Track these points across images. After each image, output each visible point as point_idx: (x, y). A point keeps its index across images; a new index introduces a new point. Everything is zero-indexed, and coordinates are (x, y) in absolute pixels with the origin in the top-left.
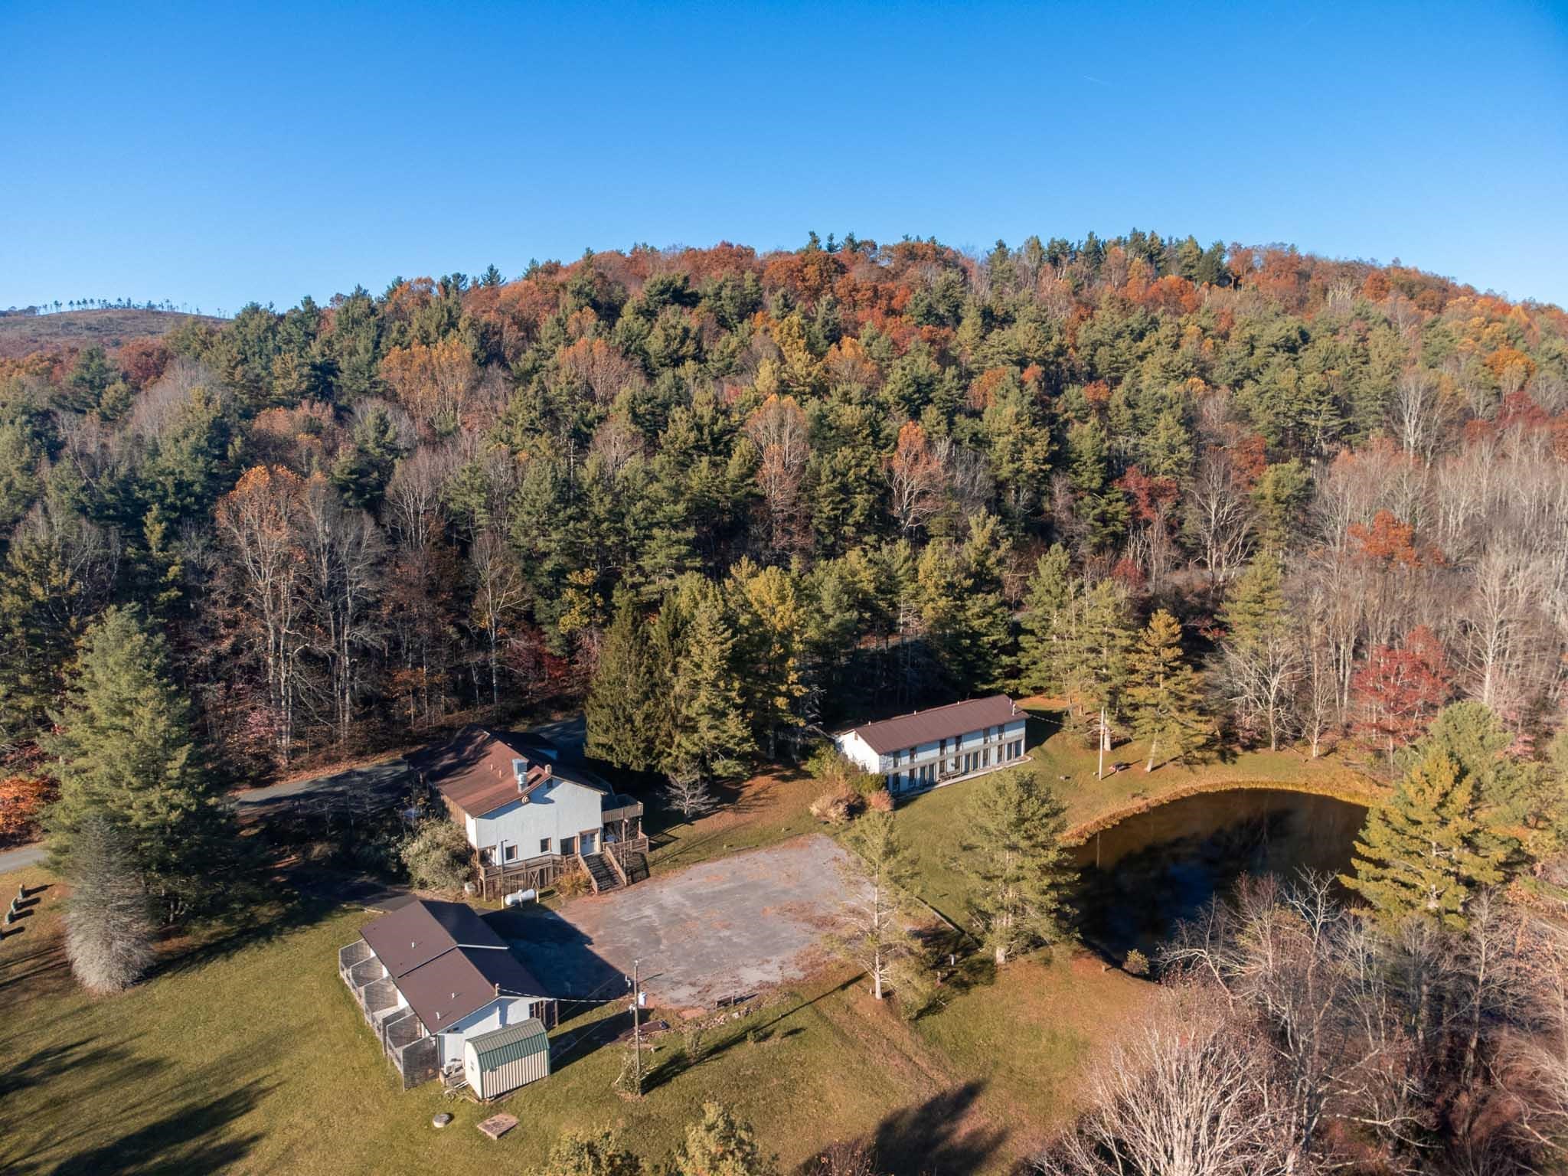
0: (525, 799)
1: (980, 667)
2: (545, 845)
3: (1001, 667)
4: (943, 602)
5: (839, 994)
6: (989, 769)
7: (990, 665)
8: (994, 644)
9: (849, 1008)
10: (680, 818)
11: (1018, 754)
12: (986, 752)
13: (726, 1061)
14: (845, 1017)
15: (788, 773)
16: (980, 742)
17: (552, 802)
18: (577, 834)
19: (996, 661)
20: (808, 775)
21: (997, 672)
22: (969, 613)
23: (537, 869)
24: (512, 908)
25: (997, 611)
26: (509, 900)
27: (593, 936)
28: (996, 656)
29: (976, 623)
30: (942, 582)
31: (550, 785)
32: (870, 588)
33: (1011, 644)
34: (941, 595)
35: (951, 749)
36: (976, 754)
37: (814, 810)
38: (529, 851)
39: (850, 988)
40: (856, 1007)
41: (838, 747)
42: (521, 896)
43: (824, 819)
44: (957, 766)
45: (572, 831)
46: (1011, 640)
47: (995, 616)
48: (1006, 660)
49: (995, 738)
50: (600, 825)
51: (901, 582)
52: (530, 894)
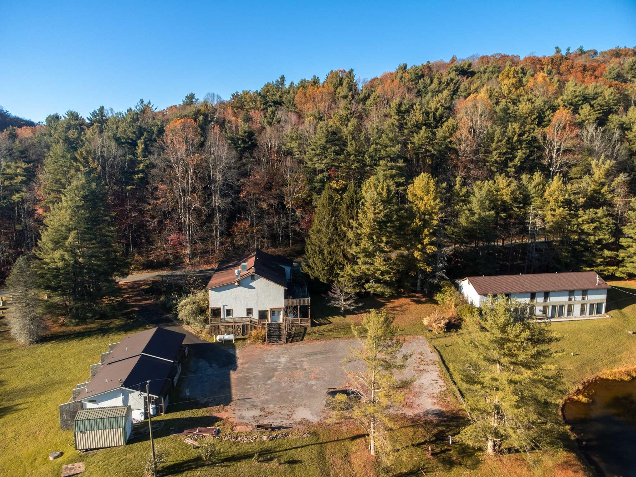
0: (237, 284)
1: (585, 256)
2: (249, 312)
3: (603, 257)
4: (559, 211)
5: (347, 442)
6: (571, 318)
7: (594, 255)
8: (599, 242)
9: (347, 455)
10: (336, 312)
11: (599, 312)
12: (570, 307)
13: (229, 470)
14: (338, 461)
15: (423, 299)
16: (566, 298)
17: (254, 288)
18: (269, 309)
19: (599, 253)
20: (436, 302)
21: (599, 260)
22: (580, 220)
23: (241, 324)
24: (218, 343)
25: (604, 220)
26: (218, 337)
27: (240, 368)
28: (601, 249)
29: (585, 227)
30: (561, 198)
31: (253, 278)
32: (507, 198)
33: (612, 243)
34: (559, 207)
35: (540, 300)
36: (561, 307)
37: (425, 322)
38: (239, 313)
39: (358, 440)
40: (353, 457)
41: (458, 288)
42: (226, 337)
43: (430, 328)
44: (545, 311)
45: (266, 307)
46: (612, 240)
47: (601, 223)
48: (607, 253)
49: (579, 298)
50: (283, 306)
51: (533, 197)
52: (231, 337)
